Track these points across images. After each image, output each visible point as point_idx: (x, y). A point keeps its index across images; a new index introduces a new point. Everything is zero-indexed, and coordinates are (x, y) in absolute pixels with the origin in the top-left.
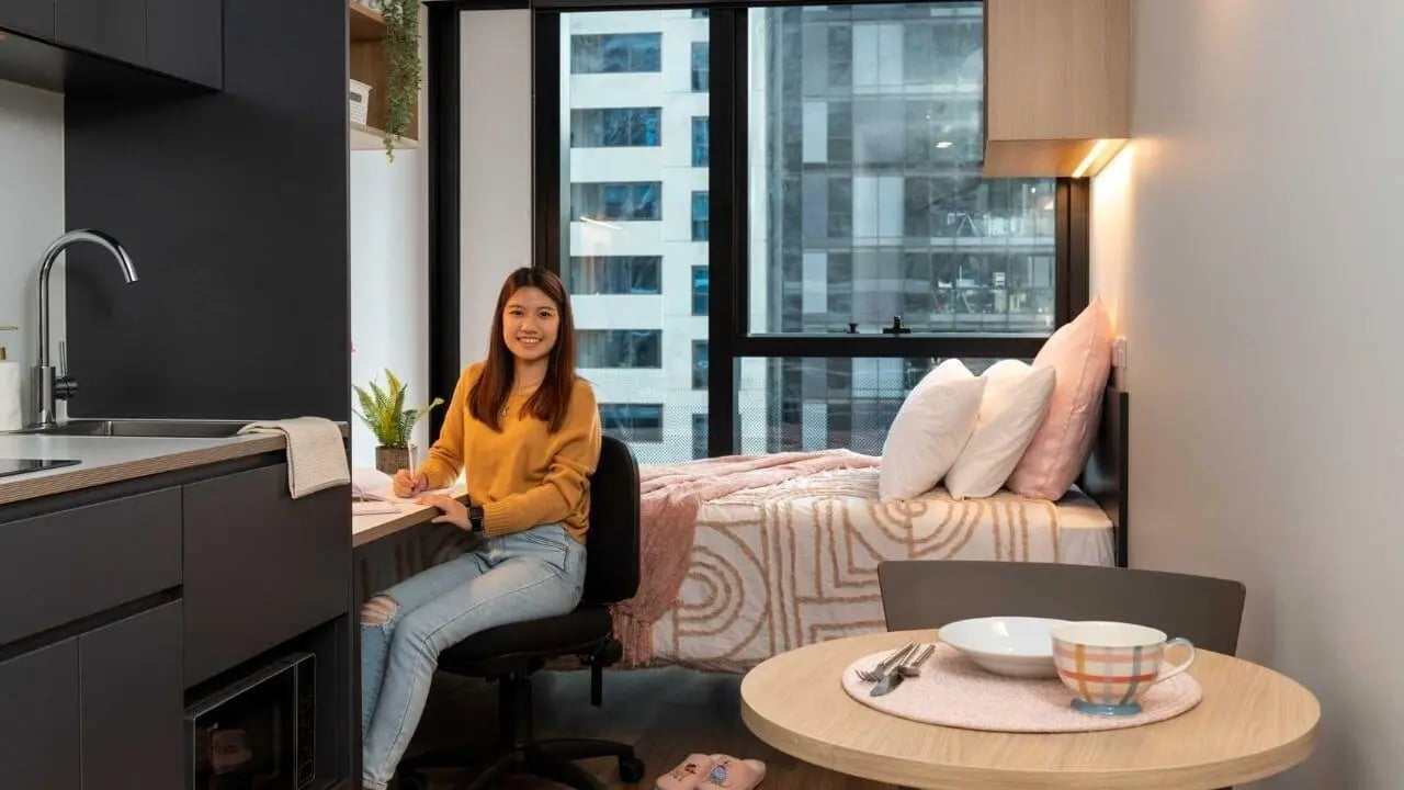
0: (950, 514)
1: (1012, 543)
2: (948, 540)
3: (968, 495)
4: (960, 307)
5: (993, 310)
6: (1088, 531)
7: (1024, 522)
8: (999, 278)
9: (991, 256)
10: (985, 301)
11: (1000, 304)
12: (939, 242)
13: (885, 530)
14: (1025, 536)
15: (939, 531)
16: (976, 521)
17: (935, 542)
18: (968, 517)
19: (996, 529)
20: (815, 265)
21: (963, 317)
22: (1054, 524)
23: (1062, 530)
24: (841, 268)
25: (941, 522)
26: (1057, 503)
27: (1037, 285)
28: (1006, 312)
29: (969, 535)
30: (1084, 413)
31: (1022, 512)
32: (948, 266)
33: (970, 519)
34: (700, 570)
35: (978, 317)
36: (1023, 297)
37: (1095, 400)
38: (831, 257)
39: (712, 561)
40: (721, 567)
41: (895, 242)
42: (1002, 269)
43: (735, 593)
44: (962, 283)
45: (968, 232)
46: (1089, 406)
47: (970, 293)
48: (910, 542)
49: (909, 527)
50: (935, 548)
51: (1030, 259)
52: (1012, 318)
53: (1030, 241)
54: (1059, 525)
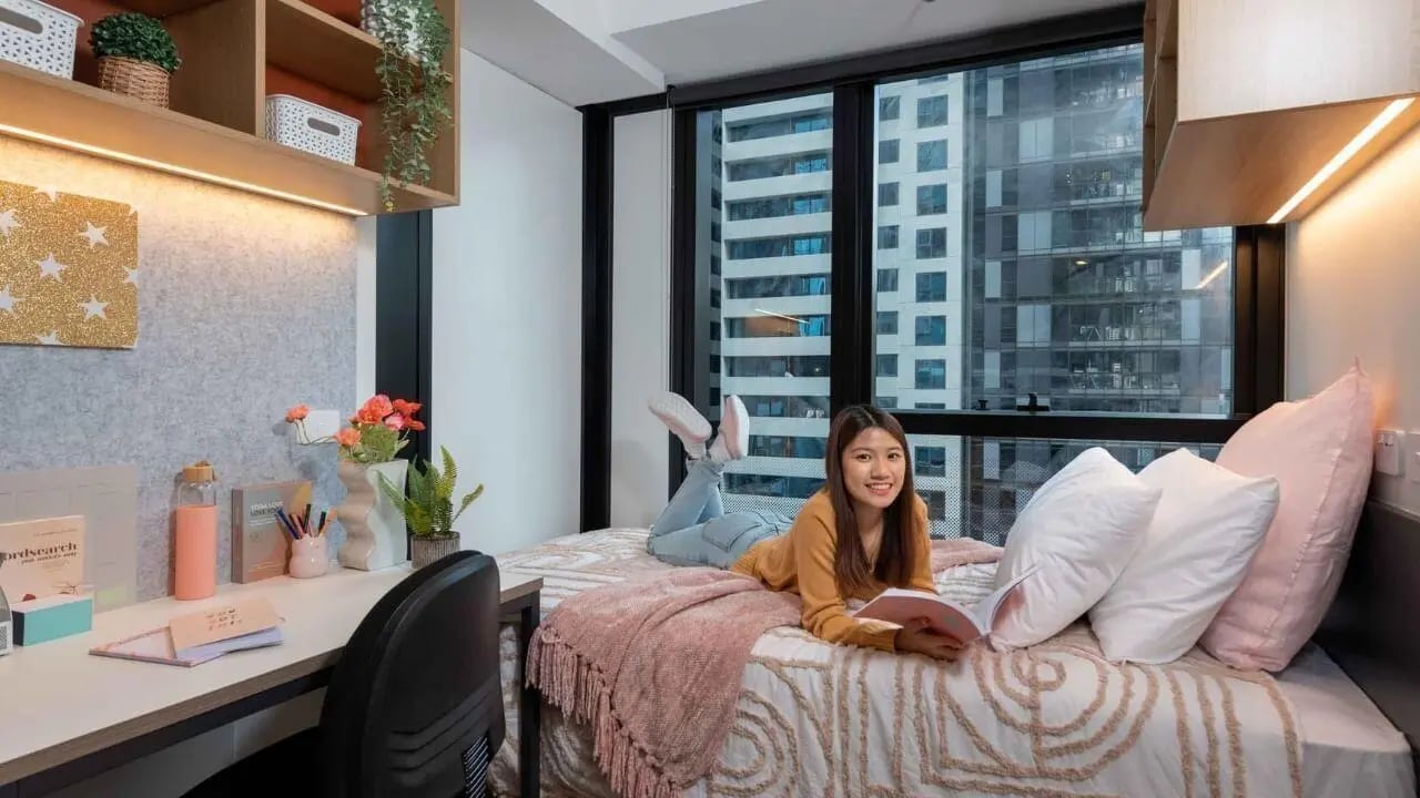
0: (1101, 693)
1: (1213, 760)
2: (1098, 739)
3: (1131, 660)
4: (1089, 385)
5: (1112, 387)
6: (1365, 757)
7: (1232, 724)
8: (1117, 366)
9: (1111, 353)
10: (1105, 382)
11: (1117, 383)
12: (1075, 344)
13: (996, 706)
14: (1237, 750)
15: (1083, 721)
16: (1146, 711)
17: (1076, 737)
18: (1131, 702)
19: (1183, 730)
20: (992, 361)
21: (1089, 391)
22: (1290, 735)
23: (1307, 747)
24: (1009, 362)
25: (1087, 707)
26: (1277, 675)
27: (1144, 371)
28: (1122, 387)
29: (1135, 732)
30: (1329, 545)
31: (1227, 704)
32: (1081, 360)
33: (1135, 706)
34: (744, 724)
35: (1102, 391)
36: (1134, 379)
37: (1349, 524)
38: (1002, 355)
39: (762, 713)
40: (771, 724)
41: (1047, 345)
42: (1119, 361)
43: (788, 762)
44: (1090, 370)
45: (1095, 338)
46: (1341, 535)
47: (1096, 376)
48: (1036, 731)
49: (1034, 707)
50: (1078, 747)
51: (1137, 355)
52: (1126, 392)
53: (1139, 343)
54: (1300, 739)
